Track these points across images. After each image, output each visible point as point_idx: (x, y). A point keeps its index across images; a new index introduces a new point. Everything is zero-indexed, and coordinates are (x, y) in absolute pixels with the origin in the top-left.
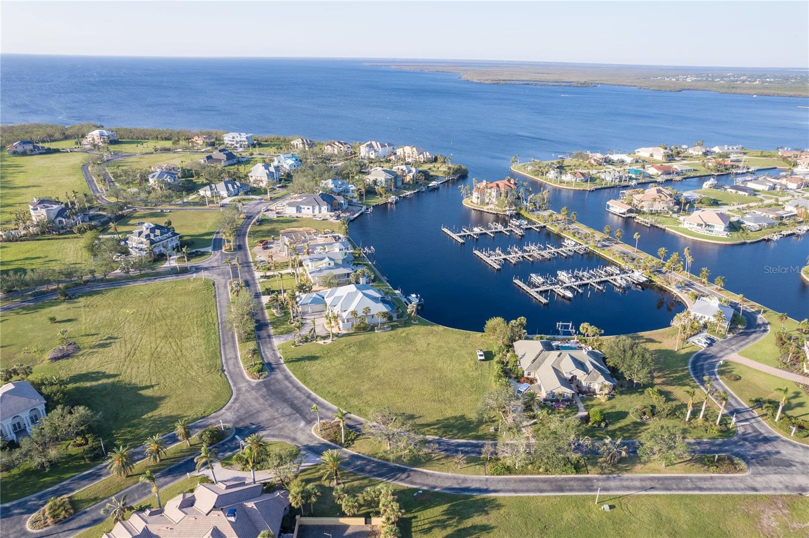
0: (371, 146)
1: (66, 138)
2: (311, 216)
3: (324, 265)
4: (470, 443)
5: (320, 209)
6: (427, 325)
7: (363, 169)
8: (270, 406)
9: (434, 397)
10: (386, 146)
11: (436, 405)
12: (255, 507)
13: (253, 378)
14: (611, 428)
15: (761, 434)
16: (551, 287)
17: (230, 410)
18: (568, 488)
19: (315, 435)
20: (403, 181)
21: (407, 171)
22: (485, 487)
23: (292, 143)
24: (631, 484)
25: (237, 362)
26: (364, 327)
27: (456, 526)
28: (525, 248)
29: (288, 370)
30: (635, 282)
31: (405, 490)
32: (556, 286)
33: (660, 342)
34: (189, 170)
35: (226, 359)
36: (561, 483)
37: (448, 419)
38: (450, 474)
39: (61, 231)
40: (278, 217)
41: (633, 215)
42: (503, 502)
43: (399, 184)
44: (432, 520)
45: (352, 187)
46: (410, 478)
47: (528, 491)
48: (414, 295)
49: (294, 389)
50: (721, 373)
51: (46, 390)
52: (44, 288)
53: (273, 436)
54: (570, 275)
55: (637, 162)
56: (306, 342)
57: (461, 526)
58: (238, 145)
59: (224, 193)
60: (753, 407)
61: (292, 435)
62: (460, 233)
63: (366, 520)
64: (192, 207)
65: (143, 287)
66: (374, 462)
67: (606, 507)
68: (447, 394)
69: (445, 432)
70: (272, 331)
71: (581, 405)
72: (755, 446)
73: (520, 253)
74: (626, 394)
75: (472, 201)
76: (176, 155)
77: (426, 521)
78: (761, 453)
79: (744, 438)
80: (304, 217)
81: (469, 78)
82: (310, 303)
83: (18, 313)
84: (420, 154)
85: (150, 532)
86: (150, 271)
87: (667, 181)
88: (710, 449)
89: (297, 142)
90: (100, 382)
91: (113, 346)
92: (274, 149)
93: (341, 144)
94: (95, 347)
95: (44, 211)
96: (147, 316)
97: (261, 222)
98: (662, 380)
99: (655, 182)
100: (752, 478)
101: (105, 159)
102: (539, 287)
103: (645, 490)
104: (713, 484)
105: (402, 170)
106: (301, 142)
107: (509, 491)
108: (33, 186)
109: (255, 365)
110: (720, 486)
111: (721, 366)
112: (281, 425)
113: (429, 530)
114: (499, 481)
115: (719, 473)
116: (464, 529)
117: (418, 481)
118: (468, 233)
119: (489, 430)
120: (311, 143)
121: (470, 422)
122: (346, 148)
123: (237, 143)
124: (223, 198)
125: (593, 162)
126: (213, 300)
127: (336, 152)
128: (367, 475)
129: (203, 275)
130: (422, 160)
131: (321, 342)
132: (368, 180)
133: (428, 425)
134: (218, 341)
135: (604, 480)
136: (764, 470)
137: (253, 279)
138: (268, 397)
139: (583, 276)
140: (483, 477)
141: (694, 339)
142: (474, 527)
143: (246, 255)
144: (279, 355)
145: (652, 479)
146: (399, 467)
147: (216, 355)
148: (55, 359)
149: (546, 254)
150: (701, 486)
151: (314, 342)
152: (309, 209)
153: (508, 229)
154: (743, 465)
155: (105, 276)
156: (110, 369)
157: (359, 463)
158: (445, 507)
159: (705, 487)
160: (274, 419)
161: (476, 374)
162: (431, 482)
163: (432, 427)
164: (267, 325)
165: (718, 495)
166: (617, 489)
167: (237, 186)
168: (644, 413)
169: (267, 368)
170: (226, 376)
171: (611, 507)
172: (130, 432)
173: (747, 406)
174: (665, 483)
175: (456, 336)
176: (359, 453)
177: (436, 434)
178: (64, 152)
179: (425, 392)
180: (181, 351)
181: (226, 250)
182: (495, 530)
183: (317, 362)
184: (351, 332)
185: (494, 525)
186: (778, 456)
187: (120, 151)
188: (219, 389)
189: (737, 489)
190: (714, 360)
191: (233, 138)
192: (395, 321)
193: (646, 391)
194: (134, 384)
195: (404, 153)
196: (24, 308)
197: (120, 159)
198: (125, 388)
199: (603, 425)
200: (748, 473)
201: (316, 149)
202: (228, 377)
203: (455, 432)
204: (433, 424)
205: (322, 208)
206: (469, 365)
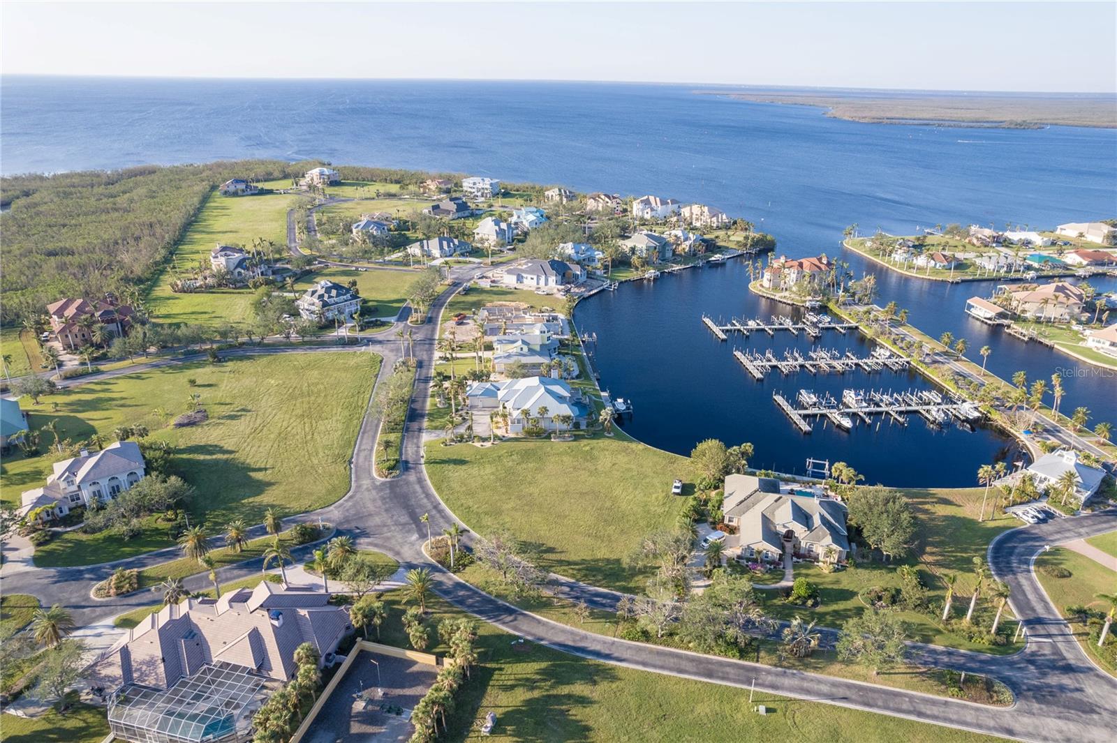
0: (647, 202)
1: (286, 176)
2: (534, 289)
3: (515, 350)
4: (613, 594)
5: (547, 280)
6: (623, 440)
7: (624, 233)
8: (387, 510)
9: (591, 531)
10: (668, 203)
11: (590, 541)
12: (307, 616)
13: (380, 475)
14: (820, 609)
15: (1065, 659)
16: (824, 411)
17: (340, 509)
18: (720, 674)
19: (424, 552)
20: (674, 251)
21: (682, 238)
22: (607, 652)
23: (546, 193)
24: (816, 687)
25: (370, 455)
26: (537, 432)
27: (547, 690)
28: (811, 354)
29: (425, 471)
30: (961, 417)
31: (503, 635)
32: (832, 411)
33: (960, 506)
34: (406, 222)
35: (359, 451)
36: (713, 667)
37: (598, 560)
38: (568, 627)
39: (238, 285)
40: (491, 286)
41: (1006, 322)
42: (621, 675)
43: (669, 255)
44: (520, 676)
45: (599, 255)
46: (515, 622)
47: (662, 667)
48: (620, 400)
49: (423, 496)
50: (1040, 563)
51: (150, 454)
52: (197, 348)
53: (376, 545)
54: (860, 397)
55: (1053, 244)
56: (460, 441)
57: (554, 692)
58: (479, 194)
59: (436, 252)
60: (1071, 621)
61: (398, 548)
62: (726, 326)
63: (437, 660)
64: (393, 267)
65: (300, 357)
66: (480, 595)
67: (762, 709)
68: (611, 529)
69: (585, 576)
70: (425, 423)
71: (790, 572)
72: (1044, 675)
73: (801, 361)
74: (866, 568)
75: (761, 285)
76: (400, 202)
77: (512, 677)
78: (1049, 686)
79: (1031, 660)
80: (525, 289)
81: (837, 115)
82: (481, 395)
83: (163, 372)
84: (713, 217)
85: (190, 619)
86: (314, 339)
87: (1095, 275)
88: (964, 664)
89: (553, 193)
90: (214, 457)
91: (243, 418)
92: (520, 201)
93: (609, 197)
94: (223, 417)
95: (222, 260)
96: (291, 391)
97: (468, 291)
98: (935, 558)
99: (1073, 276)
100: (1013, 716)
101: (317, 202)
102: (807, 409)
103: (833, 699)
104: (943, 712)
105: (676, 236)
106: (558, 192)
107: (637, 663)
108: (231, 232)
109: (388, 460)
110: (955, 717)
111: (1046, 553)
112: (389, 534)
113: (512, 687)
114: (630, 648)
115: (962, 698)
116: (555, 696)
117: (524, 628)
118: (738, 326)
119: (645, 583)
120: (571, 195)
121: (624, 570)
122: (615, 203)
123: (478, 190)
124: (434, 259)
125: (975, 241)
126: (374, 379)
127: (600, 209)
128: (465, 609)
129: (373, 349)
130: (715, 225)
131: (478, 444)
132: (624, 247)
133: (569, 563)
134: (358, 428)
135: (777, 675)
136: (1041, 709)
137: (430, 359)
138: (387, 500)
139: (882, 400)
140: (610, 638)
141: (1019, 510)
142: (569, 697)
143: (433, 330)
144: (422, 453)
145: (849, 686)
146: (508, 607)
147: (350, 444)
148: (181, 425)
149: (838, 365)
150: (924, 710)
151: (470, 443)
152: (532, 279)
153: (800, 326)
154: (1008, 694)
155: (263, 339)
156: (228, 444)
157: (461, 593)
158: (544, 665)
159: (929, 712)
160: (385, 526)
161: (660, 510)
162: (540, 632)
163: (571, 567)
164: (422, 416)
165: (943, 727)
166: (791, 689)
167: (454, 244)
168: (880, 598)
169: (402, 466)
170: (351, 468)
171: (768, 710)
172: (223, 515)
173: (1060, 617)
174: (866, 696)
175: (656, 459)
176: (467, 581)
177: (573, 576)
178: (277, 194)
179: (582, 523)
180: (313, 434)
181: (411, 322)
182: (595, 706)
183: (464, 467)
184: (520, 436)
185: (596, 699)
186: (1077, 695)
187: (337, 195)
188: (337, 482)
189: (979, 726)
190: (1037, 544)
191: (474, 184)
192: (582, 430)
193: (899, 569)
194: (248, 464)
195: (692, 213)
196: (171, 367)
197: (334, 204)
198: (237, 467)
199: (810, 602)
200: (1010, 708)
201: (575, 203)
202: (353, 471)
203: (600, 577)
204: (575, 563)
205: (549, 279)
206: (657, 498)
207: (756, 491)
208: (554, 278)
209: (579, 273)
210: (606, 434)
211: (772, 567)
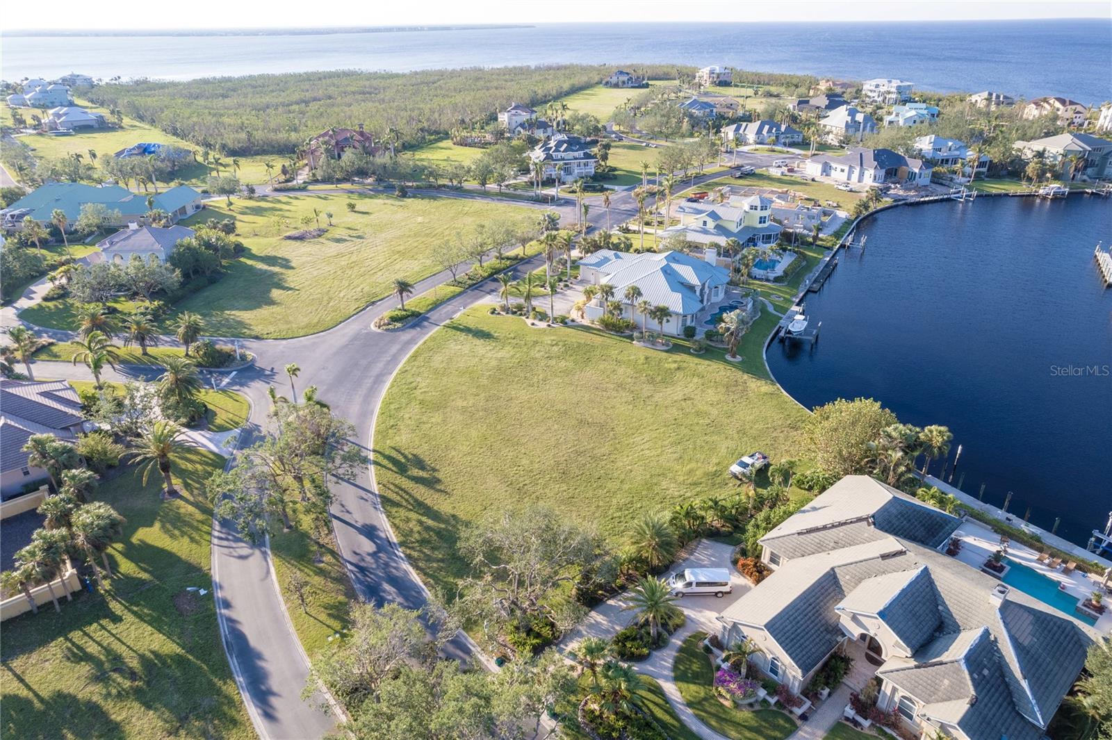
9: (522, 479)
11: (501, 493)
13: (377, 324)
17: (291, 345)
26: (616, 325)
27: (109, 695)
29: (430, 334)
31: (198, 571)
40: (782, 175)
44: (118, 646)
46: (240, 561)
49: (386, 359)
56: (514, 313)
57: (108, 706)
59: (752, 137)
69: (423, 542)
70: (508, 286)
80: (828, 182)
86: (515, 192)
89: (979, 98)
90: (270, 268)
96: (424, 229)
97: (747, 176)
106: (985, 96)
109: (405, 311)
122: (1070, 111)
124: (745, 144)
131: (530, 322)
132: (1025, 150)
133: (428, 512)
134: (432, 274)
143: (653, 204)
144: (458, 315)
148: (290, 238)
151: (524, 318)
152: (843, 170)
158: (170, 649)
162: (244, 592)
163: (424, 519)
164: (516, 279)
169: (414, 320)
170: (363, 310)
177: (406, 534)
179: (527, 462)
180: (381, 270)
183: (480, 342)
184: (597, 325)
188: (328, 319)
191: (877, 86)
192: (693, 342)
194: (285, 281)
198: (274, 281)
202: (362, 312)
203: (439, 555)
204: (436, 516)
205: (866, 172)
206: (691, 471)
207: (860, 520)
208: (872, 172)
209: (917, 171)
210: (728, 357)
211: (773, 701)
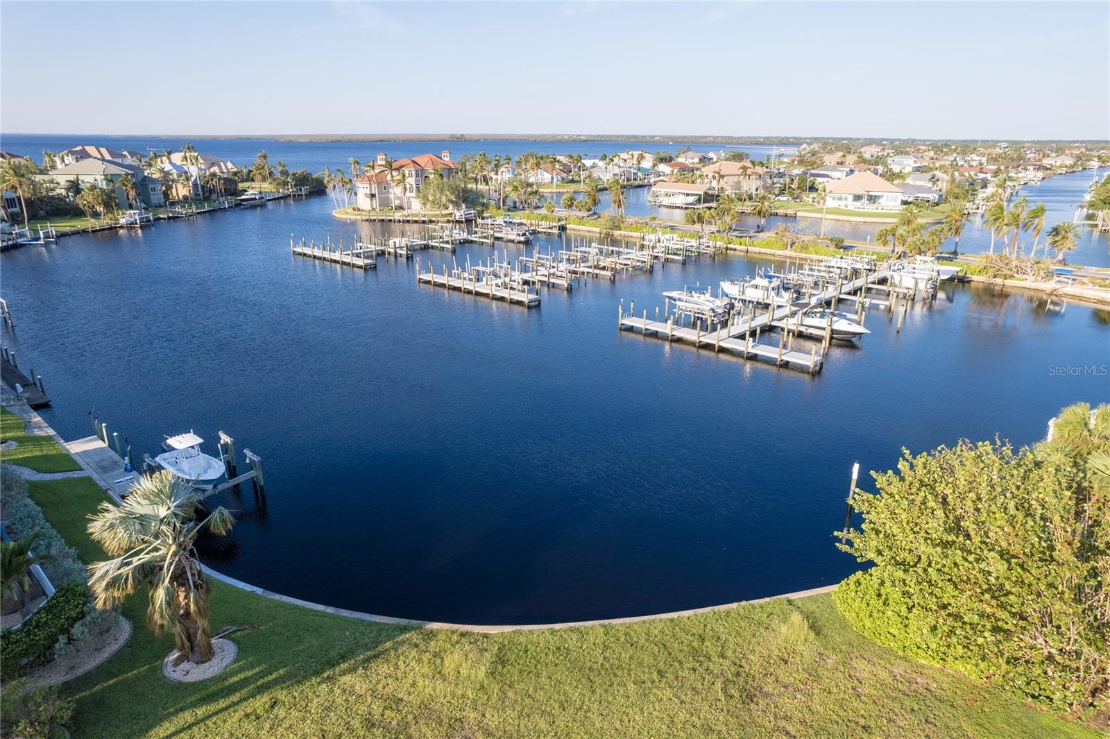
20: (166, 195)
62: (350, 250)
73: (563, 266)
75: (356, 208)
84: (213, 165)
102: (726, 323)
132: (52, 184)
